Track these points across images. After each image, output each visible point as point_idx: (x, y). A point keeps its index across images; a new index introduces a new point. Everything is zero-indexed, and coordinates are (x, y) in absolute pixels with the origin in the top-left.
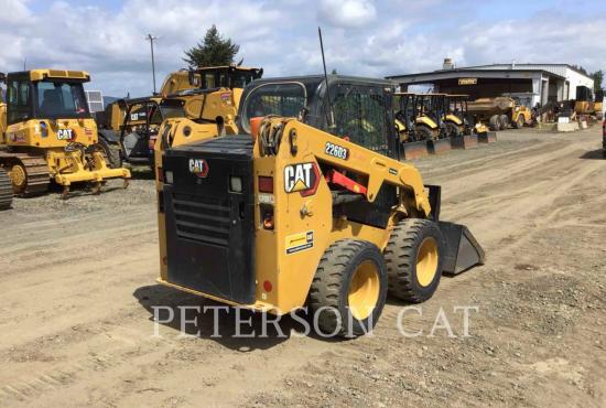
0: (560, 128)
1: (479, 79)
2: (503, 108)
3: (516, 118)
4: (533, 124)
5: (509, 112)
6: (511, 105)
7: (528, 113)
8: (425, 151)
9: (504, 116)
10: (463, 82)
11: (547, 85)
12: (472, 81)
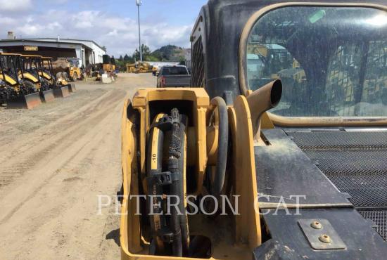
0: (104, 81)
1: (39, 47)
2: (64, 67)
3: (72, 75)
4: (82, 78)
5: (67, 70)
6: (68, 65)
7: (79, 71)
8: (39, 100)
9: (65, 73)
10: (28, 49)
11: (84, 53)
12: (35, 49)
